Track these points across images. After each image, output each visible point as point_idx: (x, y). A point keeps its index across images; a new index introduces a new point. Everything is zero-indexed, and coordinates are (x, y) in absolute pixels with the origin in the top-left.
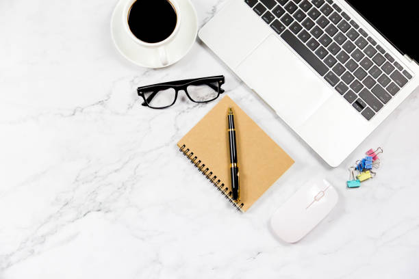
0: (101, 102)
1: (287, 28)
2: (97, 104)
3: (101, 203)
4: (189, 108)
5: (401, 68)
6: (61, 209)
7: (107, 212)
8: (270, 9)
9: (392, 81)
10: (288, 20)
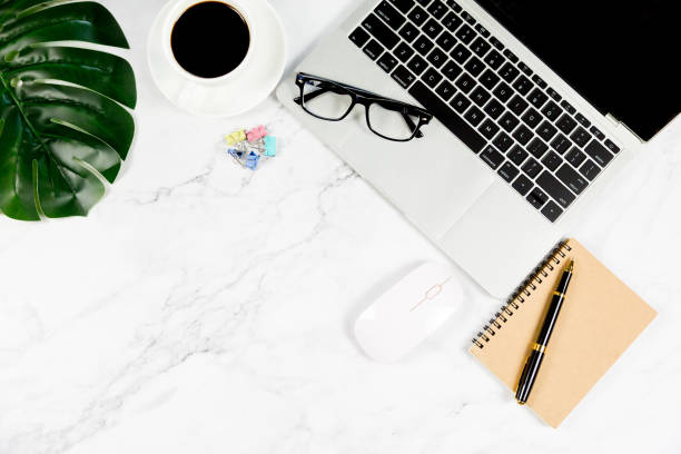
0: (198, 179)
1: (418, 78)
2: (192, 181)
3: (208, 339)
4: (338, 179)
5: (601, 136)
6: (145, 352)
7: (218, 353)
8: (390, 49)
9: (589, 157)
10: (418, 65)
